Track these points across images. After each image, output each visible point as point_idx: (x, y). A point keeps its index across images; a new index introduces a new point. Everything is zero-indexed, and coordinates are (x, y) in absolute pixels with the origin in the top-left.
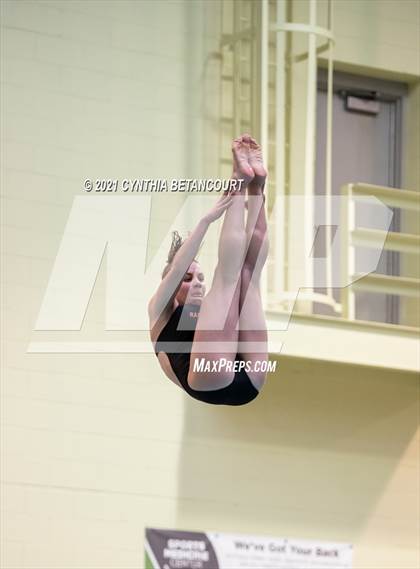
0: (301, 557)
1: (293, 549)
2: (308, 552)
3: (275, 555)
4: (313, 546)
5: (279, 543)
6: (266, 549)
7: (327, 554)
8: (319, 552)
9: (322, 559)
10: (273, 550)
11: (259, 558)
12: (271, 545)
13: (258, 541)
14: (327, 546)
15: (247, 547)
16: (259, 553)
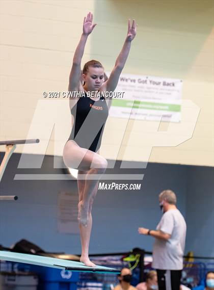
0: (155, 86)
1: (151, 82)
2: (159, 83)
3: (141, 84)
4: (161, 80)
5: (143, 78)
6: (137, 82)
7: (168, 84)
8: (164, 84)
9: (166, 87)
10: (140, 82)
11: (132, 86)
12: (139, 80)
13: (132, 78)
14: (169, 81)
15: (127, 80)
16: (133, 83)
